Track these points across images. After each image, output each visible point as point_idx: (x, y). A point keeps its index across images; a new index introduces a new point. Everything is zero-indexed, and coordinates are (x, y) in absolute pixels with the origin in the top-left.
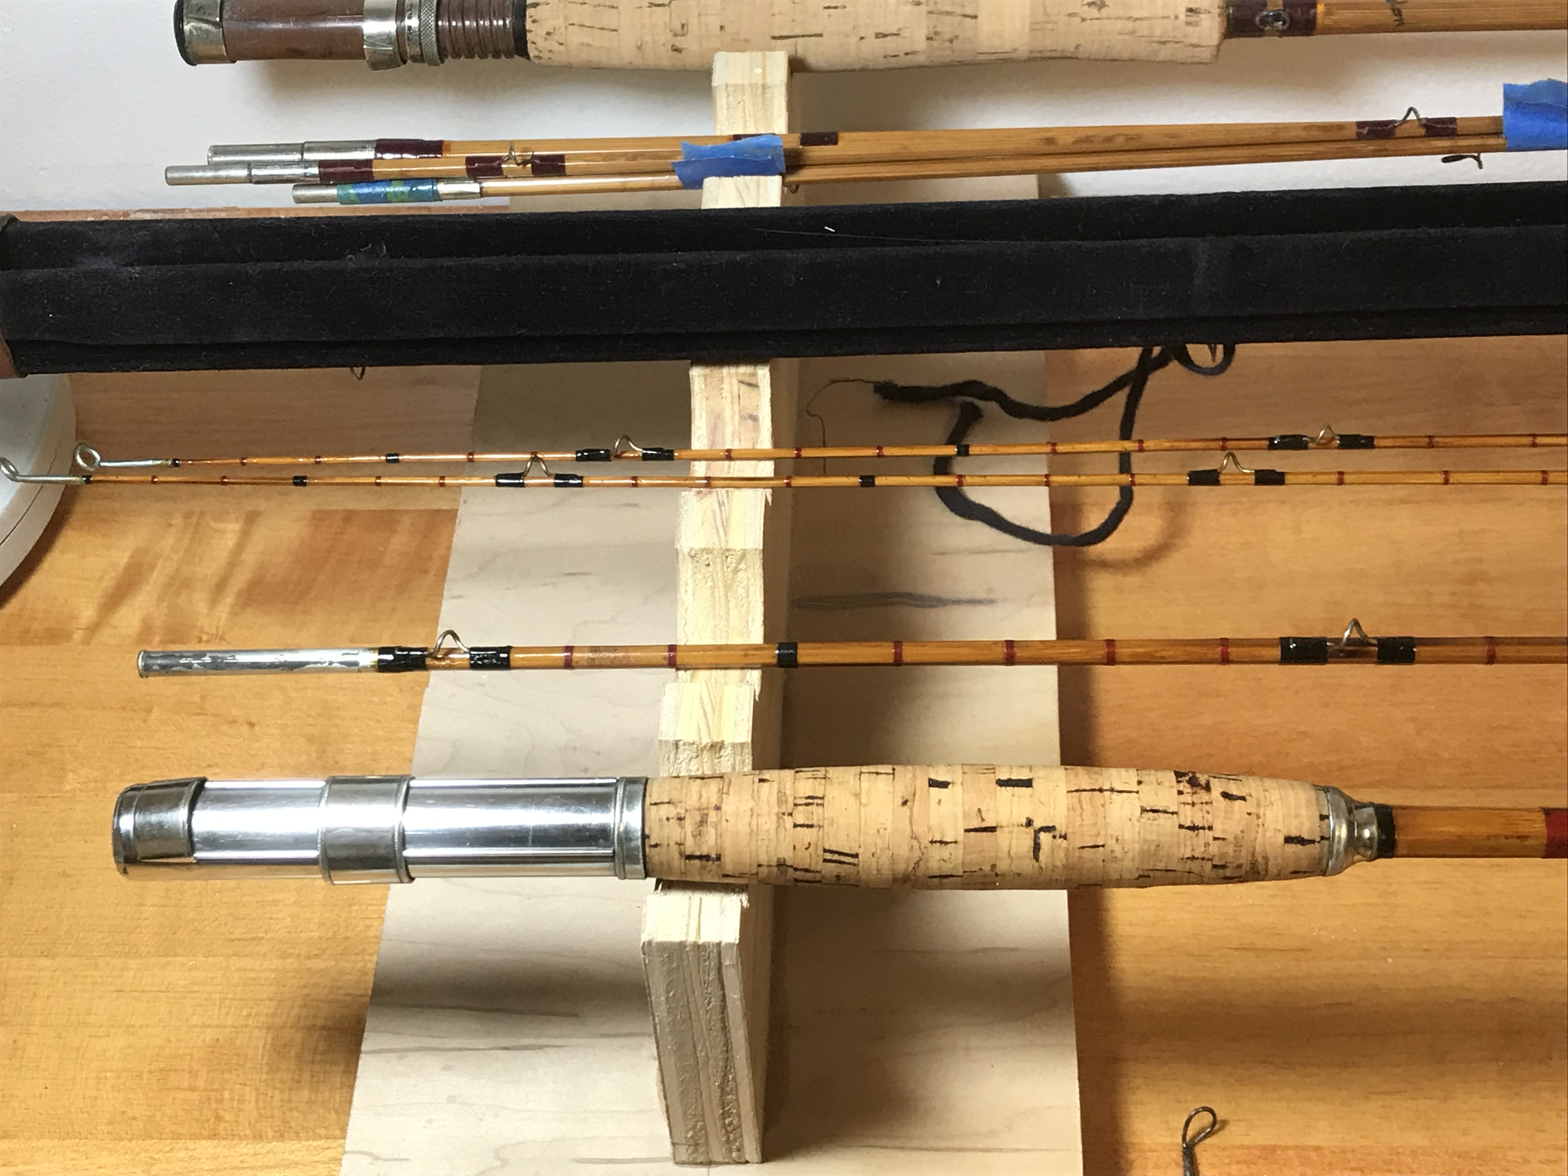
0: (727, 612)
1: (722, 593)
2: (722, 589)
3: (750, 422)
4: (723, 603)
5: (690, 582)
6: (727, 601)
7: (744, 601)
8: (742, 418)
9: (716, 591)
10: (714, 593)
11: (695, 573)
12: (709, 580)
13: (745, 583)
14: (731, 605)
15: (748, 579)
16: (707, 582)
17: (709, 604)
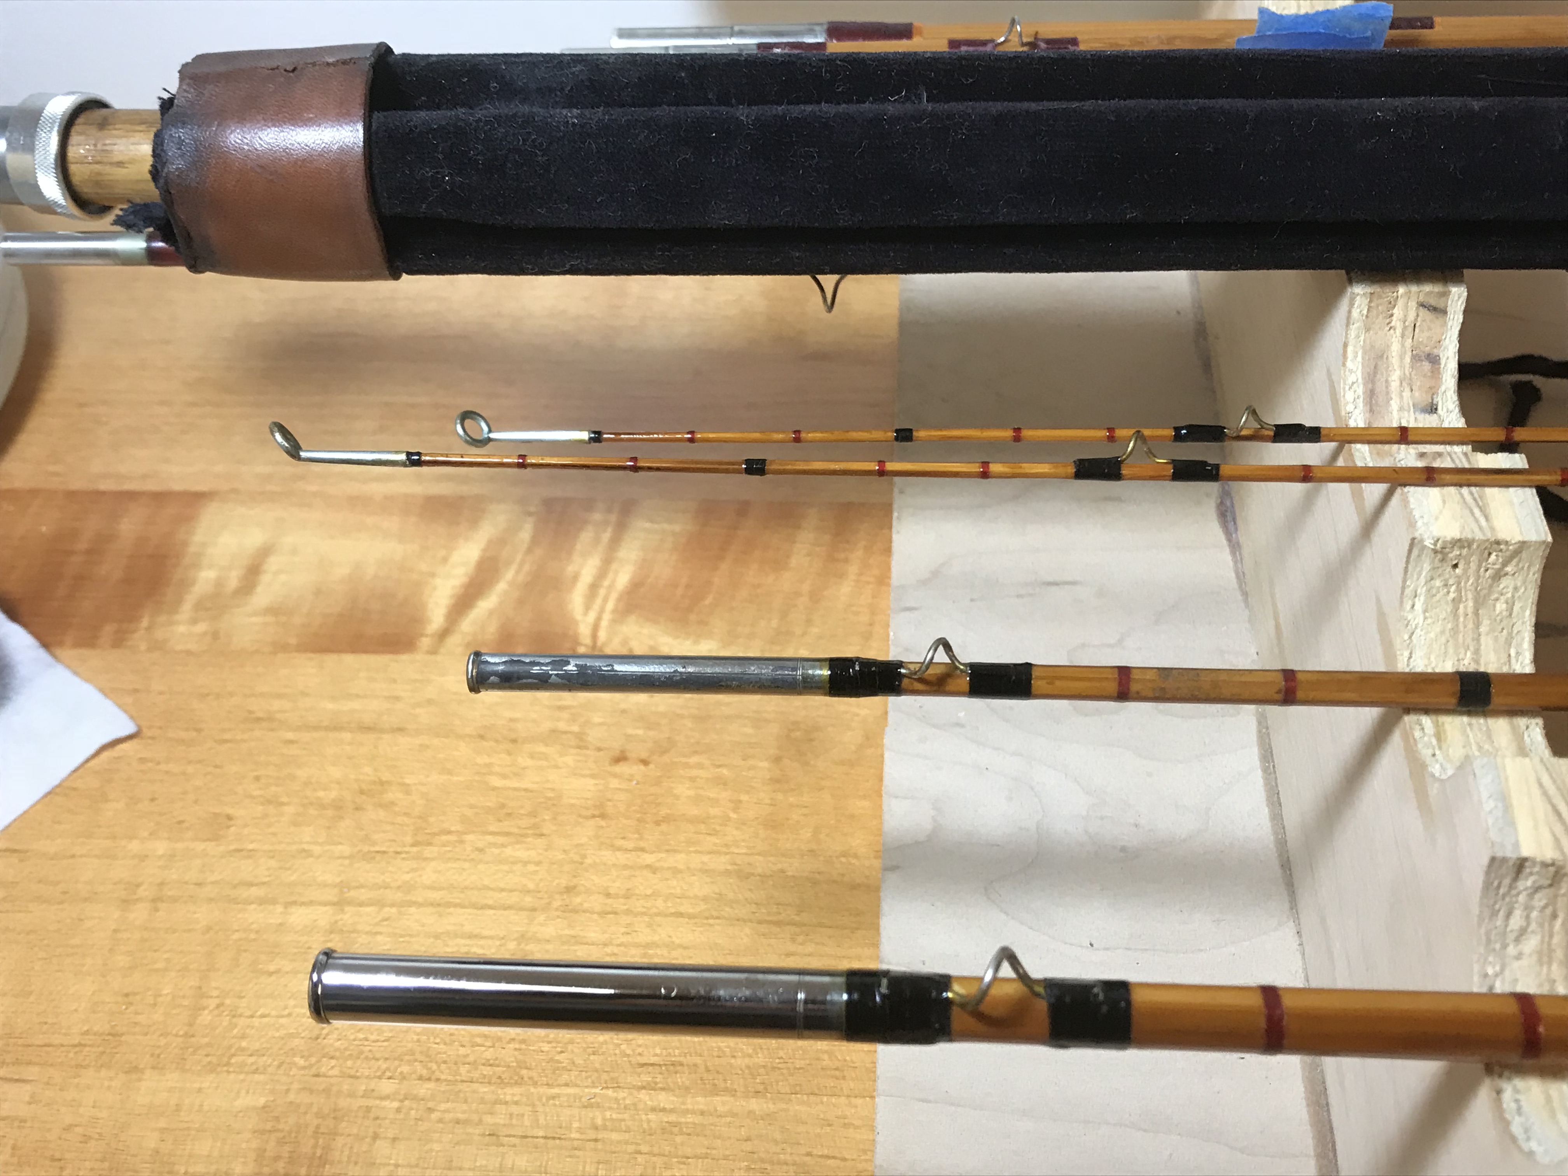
0: (1477, 639)
1: (1470, 610)
2: (1471, 604)
3: (1427, 366)
4: (1470, 625)
5: (1421, 591)
6: (1477, 625)
7: (1505, 622)
8: (1416, 358)
9: (1461, 606)
10: (1457, 609)
11: (1432, 579)
12: (1453, 588)
13: (1509, 595)
14: (1483, 629)
15: (1516, 589)
16: (1448, 592)
17: (1449, 626)
